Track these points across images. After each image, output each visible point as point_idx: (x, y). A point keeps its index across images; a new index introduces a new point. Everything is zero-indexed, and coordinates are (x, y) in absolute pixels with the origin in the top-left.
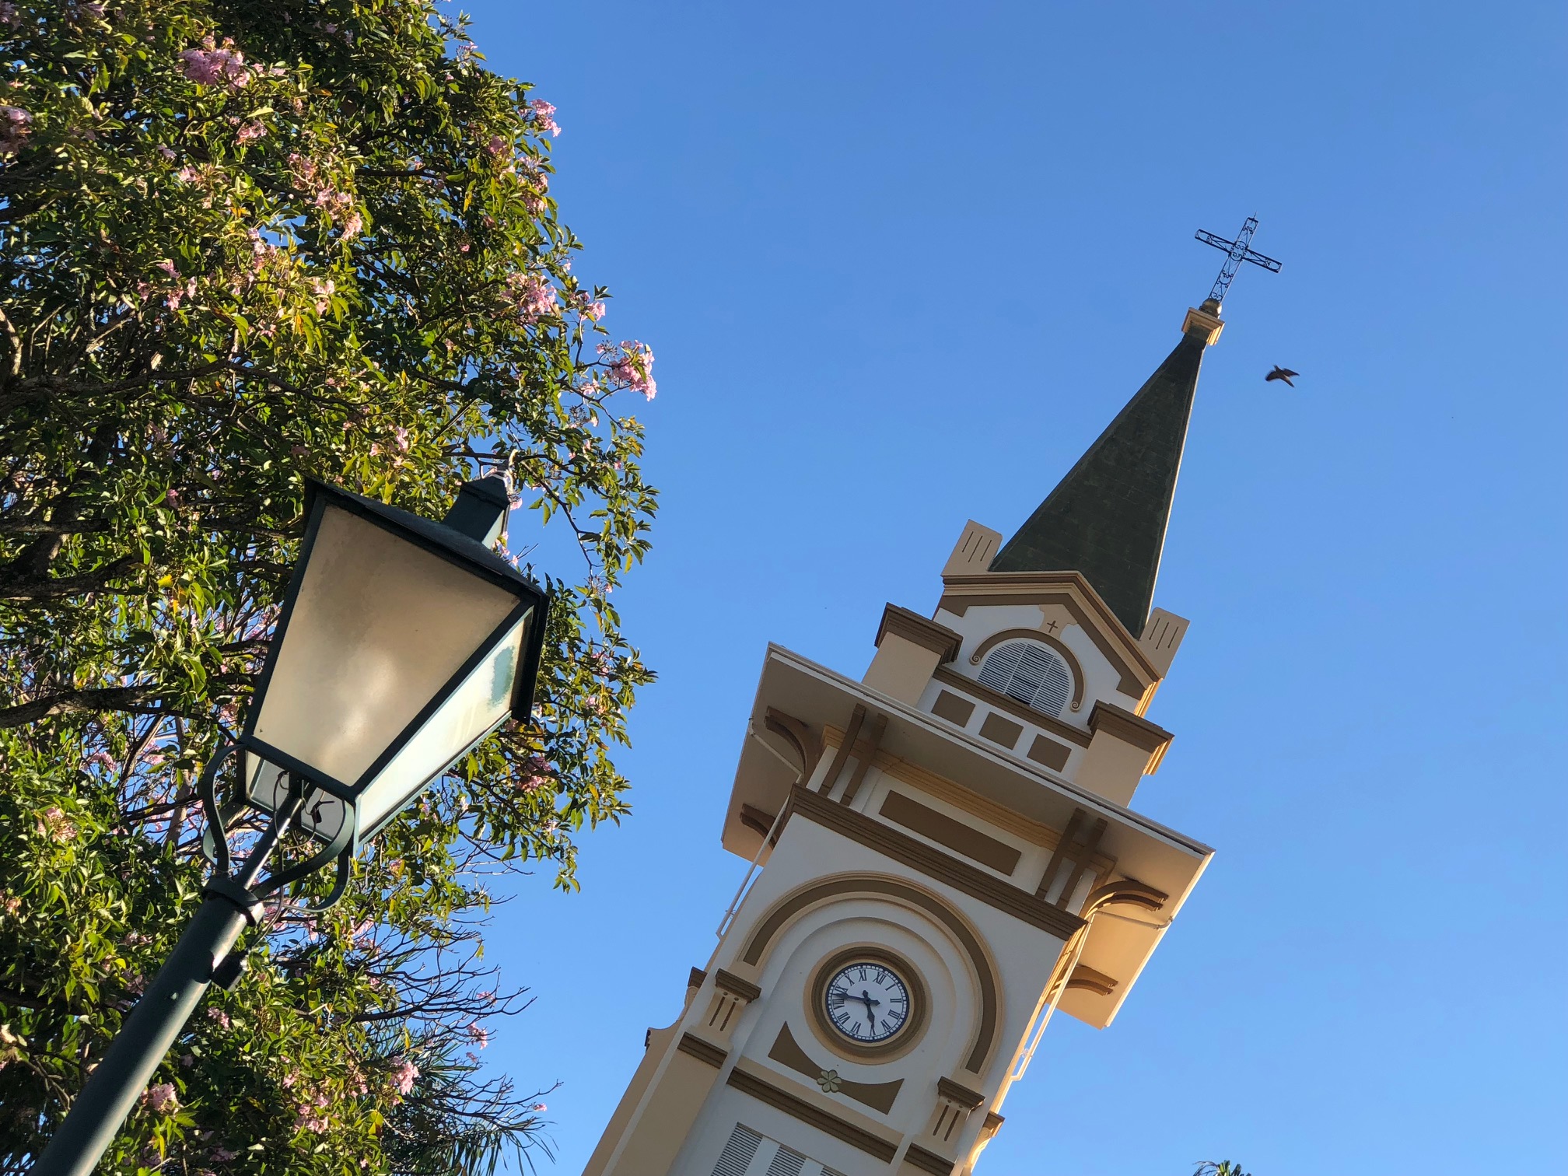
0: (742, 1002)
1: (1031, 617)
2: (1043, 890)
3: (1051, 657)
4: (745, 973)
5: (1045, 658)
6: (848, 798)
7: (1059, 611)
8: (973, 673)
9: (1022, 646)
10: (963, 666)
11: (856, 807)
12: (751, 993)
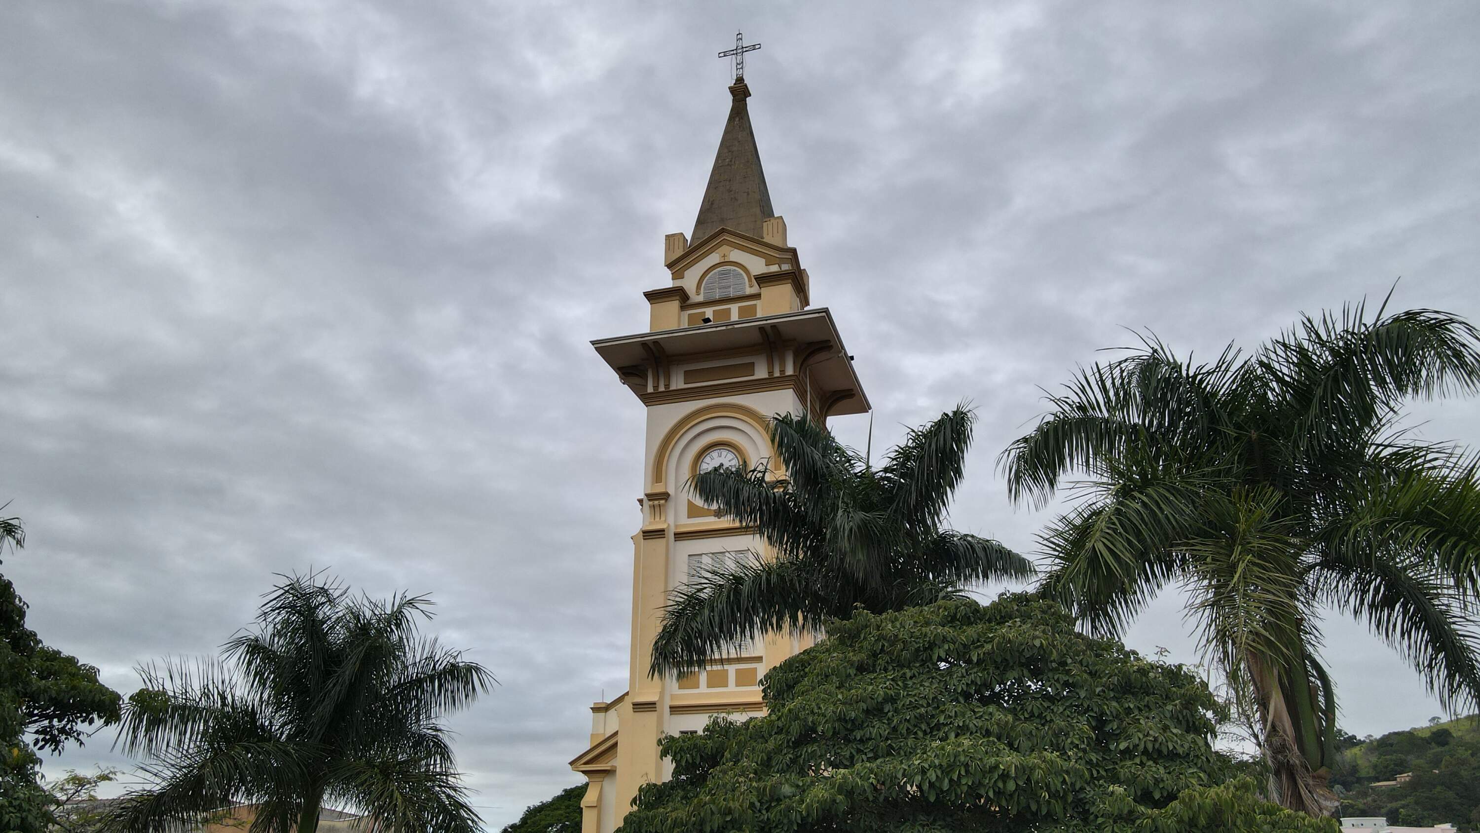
0: (662, 502)
1: (714, 258)
2: (771, 373)
3: (730, 270)
4: (659, 489)
5: (729, 272)
6: (667, 386)
7: (725, 249)
8: (700, 298)
9: (715, 273)
10: (695, 298)
11: (673, 387)
12: (665, 496)
